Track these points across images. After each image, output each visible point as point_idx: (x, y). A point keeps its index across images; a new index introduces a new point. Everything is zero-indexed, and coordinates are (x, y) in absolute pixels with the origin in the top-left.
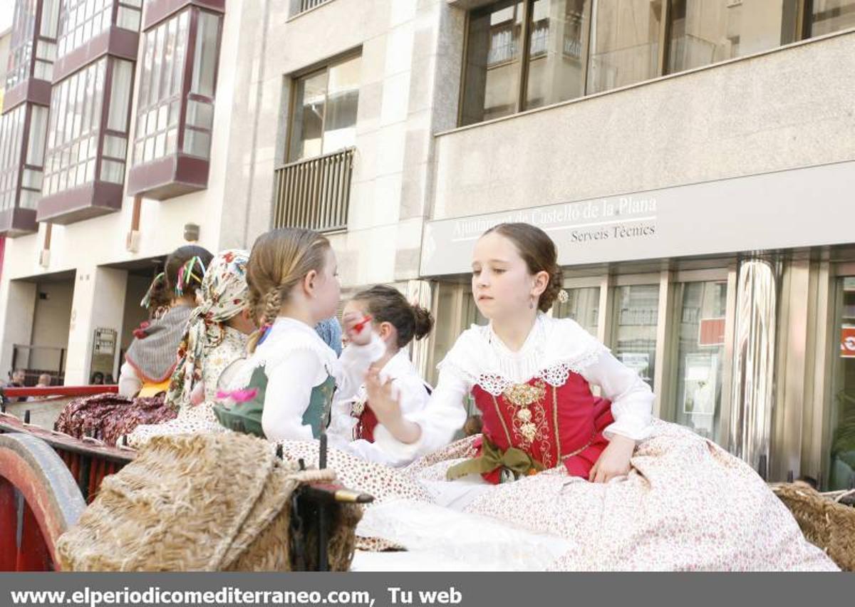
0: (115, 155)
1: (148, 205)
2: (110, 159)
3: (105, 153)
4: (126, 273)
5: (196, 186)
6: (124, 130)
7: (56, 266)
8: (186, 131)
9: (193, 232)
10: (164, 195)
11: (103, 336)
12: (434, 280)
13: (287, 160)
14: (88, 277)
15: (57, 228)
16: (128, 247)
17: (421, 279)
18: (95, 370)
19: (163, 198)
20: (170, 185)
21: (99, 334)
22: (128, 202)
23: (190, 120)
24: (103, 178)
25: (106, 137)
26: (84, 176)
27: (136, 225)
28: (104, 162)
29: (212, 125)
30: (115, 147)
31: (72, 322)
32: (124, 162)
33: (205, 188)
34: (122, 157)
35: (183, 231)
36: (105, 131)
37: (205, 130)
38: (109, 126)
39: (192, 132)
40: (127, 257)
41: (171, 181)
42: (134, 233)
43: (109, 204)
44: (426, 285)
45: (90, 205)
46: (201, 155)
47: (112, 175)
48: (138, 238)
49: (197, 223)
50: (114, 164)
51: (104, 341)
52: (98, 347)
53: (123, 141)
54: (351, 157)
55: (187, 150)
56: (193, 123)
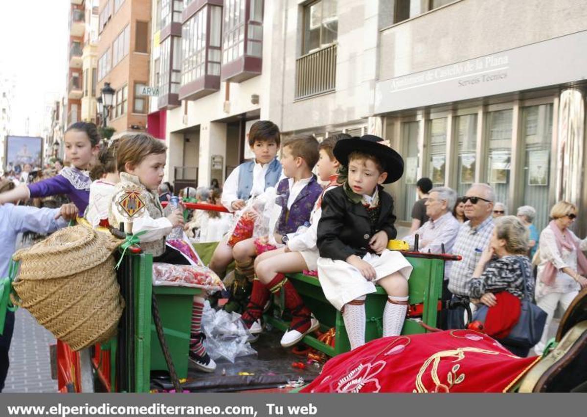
0: (215, 60)
1: (233, 86)
2: (213, 62)
3: (209, 59)
4: (226, 124)
5: (256, 73)
6: (219, 45)
7: (190, 124)
8: (249, 43)
9: (256, 99)
10: (241, 80)
11: (216, 160)
12: (383, 116)
13: (303, 53)
14: (206, 128)
15: (190, 103)
16: (224, 110)
17: (375, 115)
18: (213, 178)
19: (240, 81)
20: (242, 74)
21: (214, 159)
22: (223, 85)
23: (250, 36)
24: (209, 73)
25: (210, 51)
26: (200, 73)
27: (227, 98)
28: (209, 64)
29: (262, 37)
30: (215, 56)
31: (200, 153)
32: (219, 63)
33: (260, 74)
34: (218, 60)
35: (250, 99)
36: (208, 47)
37: (259, 41)
38: (211, 44)
39: (252, 43)
40: (224, 116)
41: (242, 71)
42: (227, 102)
43: (214, 87)
44: (379, 119)
45: (203, 89)
46: (257, 55)
47: (215, 71)
48: (229, 105)
49: (257, 94)
50: (215, 65)
51: (217, 162)
52: (214, 165)
53: (219, 51)
54: (336, 48)
55: (250, 53)
56: (252, 38)
